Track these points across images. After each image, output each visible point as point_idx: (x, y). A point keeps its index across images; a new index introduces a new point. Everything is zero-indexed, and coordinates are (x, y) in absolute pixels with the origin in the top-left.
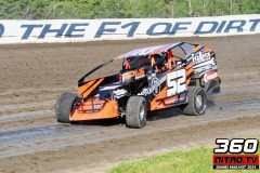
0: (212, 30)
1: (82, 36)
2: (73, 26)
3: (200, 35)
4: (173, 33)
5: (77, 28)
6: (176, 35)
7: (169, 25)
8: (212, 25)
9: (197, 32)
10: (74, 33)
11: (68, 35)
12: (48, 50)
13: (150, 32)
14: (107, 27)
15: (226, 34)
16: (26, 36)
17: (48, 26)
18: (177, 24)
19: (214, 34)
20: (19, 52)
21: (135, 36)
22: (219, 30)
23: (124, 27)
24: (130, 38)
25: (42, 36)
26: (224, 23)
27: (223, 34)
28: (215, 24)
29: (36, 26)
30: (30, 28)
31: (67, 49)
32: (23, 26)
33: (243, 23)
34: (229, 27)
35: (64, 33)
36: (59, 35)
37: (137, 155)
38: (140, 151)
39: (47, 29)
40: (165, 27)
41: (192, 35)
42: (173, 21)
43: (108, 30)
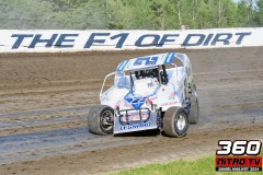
0: (199, 43)
1: (72, 46)
2: (63, 36)
3: (188, 48)
4: (161, 45)
5: (66, 38)
6: (164, 47)
7: (157, 37)
8: (199, 38)
9: (184, 44)
10: (63, 43)
11: (58, 45)
13: (138, 43)
14: (96, 38)
15: (213, 47)
16: (16, 45)
17: (38, 37)
18: (165, 36)
19: (201, 47)
21: (124, 48)
22: (206, 43)
23: (112, 38)
24: (119, 49)
25: (32, 46)
26: (211, 35)
27: (209, 46)
28: (202, 36)
29: (26, 36)
30: (21, 38)
31: (56, 59)
32: (13, 36)
33: (230, 36)
34: (216, 40)
35: (54, 43)
36: (49, 45)
39: (37, 39)
40: (153, 38)
41: (180, 47)
42: (161, 33)
43: (97, 41)
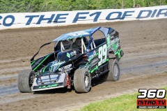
0: (148, 16)
1: (64, 22)
2: (59, 15)
3: (140, 19)
4: (123, 18)
5: (61, 17)
6: (125, 19)
7: (120, 13)
8: (148, 13)
9: (138, 17)
10: (59, 20)
11: (56, 22)
12: (43, 32)
13: (108, 18)
14: (80, 16)
15: (157, 18)
16: (28, 24)
17: (42, 16)
18: (126, 12)
19: (149, 18)
20: (25, 33)
21: (98, 21)
22: (153, 16)
23: (91, 15)
24: (95, 22)
25: (39, 23)
26: (156, 11)
27: (155, 18)
28: (150, 11)
29: (35, 16)
30: (31, 18)
31: (54, 30)
32: (26, 17)
34: (159, 13)
35: (53, 20)
36: (50, 22)
37: (100, 97)
38: (102, 95)
39: (42, 18)
40: (118, 14)
41: (135, 19)
42: (123, 11)
43: (81, 18)
